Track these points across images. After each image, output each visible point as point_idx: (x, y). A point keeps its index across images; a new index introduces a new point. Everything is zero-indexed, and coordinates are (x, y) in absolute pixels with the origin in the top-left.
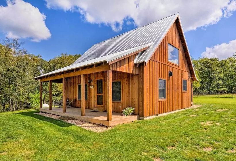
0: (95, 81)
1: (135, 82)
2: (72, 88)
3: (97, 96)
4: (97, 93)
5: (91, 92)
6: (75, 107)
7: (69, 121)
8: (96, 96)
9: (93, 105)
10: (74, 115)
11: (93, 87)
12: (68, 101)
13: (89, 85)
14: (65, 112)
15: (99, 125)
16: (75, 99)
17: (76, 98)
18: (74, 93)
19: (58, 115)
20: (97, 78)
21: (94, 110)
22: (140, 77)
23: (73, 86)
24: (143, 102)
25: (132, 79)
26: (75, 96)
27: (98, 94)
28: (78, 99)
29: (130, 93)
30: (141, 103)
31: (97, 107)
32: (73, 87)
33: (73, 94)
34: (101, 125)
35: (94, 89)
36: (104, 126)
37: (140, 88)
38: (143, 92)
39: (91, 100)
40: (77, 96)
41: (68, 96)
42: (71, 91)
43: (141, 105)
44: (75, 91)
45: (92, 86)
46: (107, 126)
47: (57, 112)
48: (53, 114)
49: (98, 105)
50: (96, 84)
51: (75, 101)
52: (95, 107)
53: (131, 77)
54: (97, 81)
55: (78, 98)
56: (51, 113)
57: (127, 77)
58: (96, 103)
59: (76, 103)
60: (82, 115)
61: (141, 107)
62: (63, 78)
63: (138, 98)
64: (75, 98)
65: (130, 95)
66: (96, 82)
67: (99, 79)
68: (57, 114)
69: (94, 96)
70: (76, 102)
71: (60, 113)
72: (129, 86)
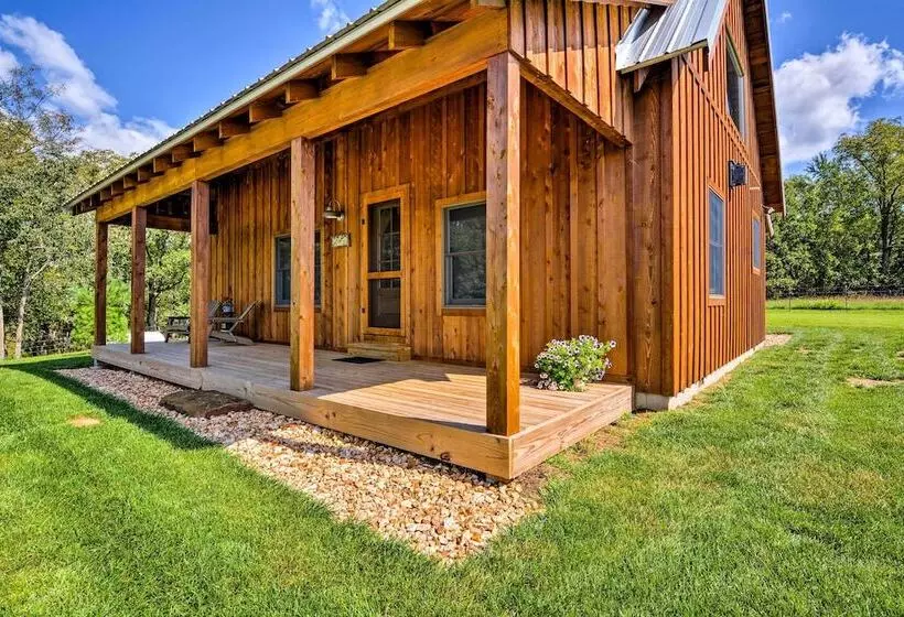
0: (359, 211)
1: (603, 194)
2: (247, 253)
3: (372, 282)
4: (372, 269)
5: (337, 266)
6: (262, 341)
7: (213, 418)
8: (365, 285)
9: (348, 332)
10: (248, 384)
11: (350, 238)
12: (231, 314)
13: (331, 234)
14: (204, 364)
15: (417, 456)
16: (262, 305)
17: (266, 297)
18: (255, 276)
19: (168, 383)
20: (370, 197)
21: (352, 353)
22: (642, 158)
23: (252, 243)
24: (663, 303)
25: (583, 181)
26: (262, 289)
27: (374, 275)
28: (276, 303)
29: (568, 258)
30: (649, 310)
31: (370, 338)
32: (251, 251)
33: (251, 280)
34: (433, 462)
35: (353, 249)
36: (462, 470)
37: (643, 225)
38: (662, 245)
39: (336, 306)
40: (269, 292)
41: (230, 289)
42: (245, 269)
43: (651, 325)
44: (259, 267)
45: (346, 239)
46: (482, 476)
47: (165, 365)
48: (144, 376)
49: (376, 331)
50: (365, 228)
51: (261, 310)
52: (357, 338)
53: (574, 170)
54: (372, 208)
55: (273, 298)
56: (136, 366)
57: (552, 171)
58: (364, 317)
59: (267, 321)
60: (294, 387)
61: (648, 333)
62: (194, 185)
63: (624, 282)
64: (259, 299)
65: (568, 267)
66: (365, 215)
67: (380, 197)
68: (161, 374)
69: (353, 286)
70: (266, 314)
71: (176, 367)
72: (562, 221)
